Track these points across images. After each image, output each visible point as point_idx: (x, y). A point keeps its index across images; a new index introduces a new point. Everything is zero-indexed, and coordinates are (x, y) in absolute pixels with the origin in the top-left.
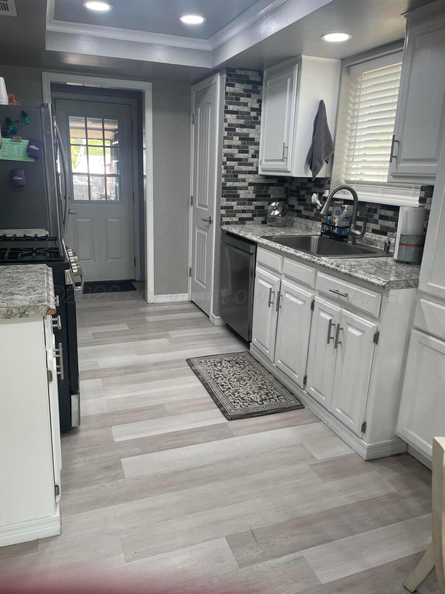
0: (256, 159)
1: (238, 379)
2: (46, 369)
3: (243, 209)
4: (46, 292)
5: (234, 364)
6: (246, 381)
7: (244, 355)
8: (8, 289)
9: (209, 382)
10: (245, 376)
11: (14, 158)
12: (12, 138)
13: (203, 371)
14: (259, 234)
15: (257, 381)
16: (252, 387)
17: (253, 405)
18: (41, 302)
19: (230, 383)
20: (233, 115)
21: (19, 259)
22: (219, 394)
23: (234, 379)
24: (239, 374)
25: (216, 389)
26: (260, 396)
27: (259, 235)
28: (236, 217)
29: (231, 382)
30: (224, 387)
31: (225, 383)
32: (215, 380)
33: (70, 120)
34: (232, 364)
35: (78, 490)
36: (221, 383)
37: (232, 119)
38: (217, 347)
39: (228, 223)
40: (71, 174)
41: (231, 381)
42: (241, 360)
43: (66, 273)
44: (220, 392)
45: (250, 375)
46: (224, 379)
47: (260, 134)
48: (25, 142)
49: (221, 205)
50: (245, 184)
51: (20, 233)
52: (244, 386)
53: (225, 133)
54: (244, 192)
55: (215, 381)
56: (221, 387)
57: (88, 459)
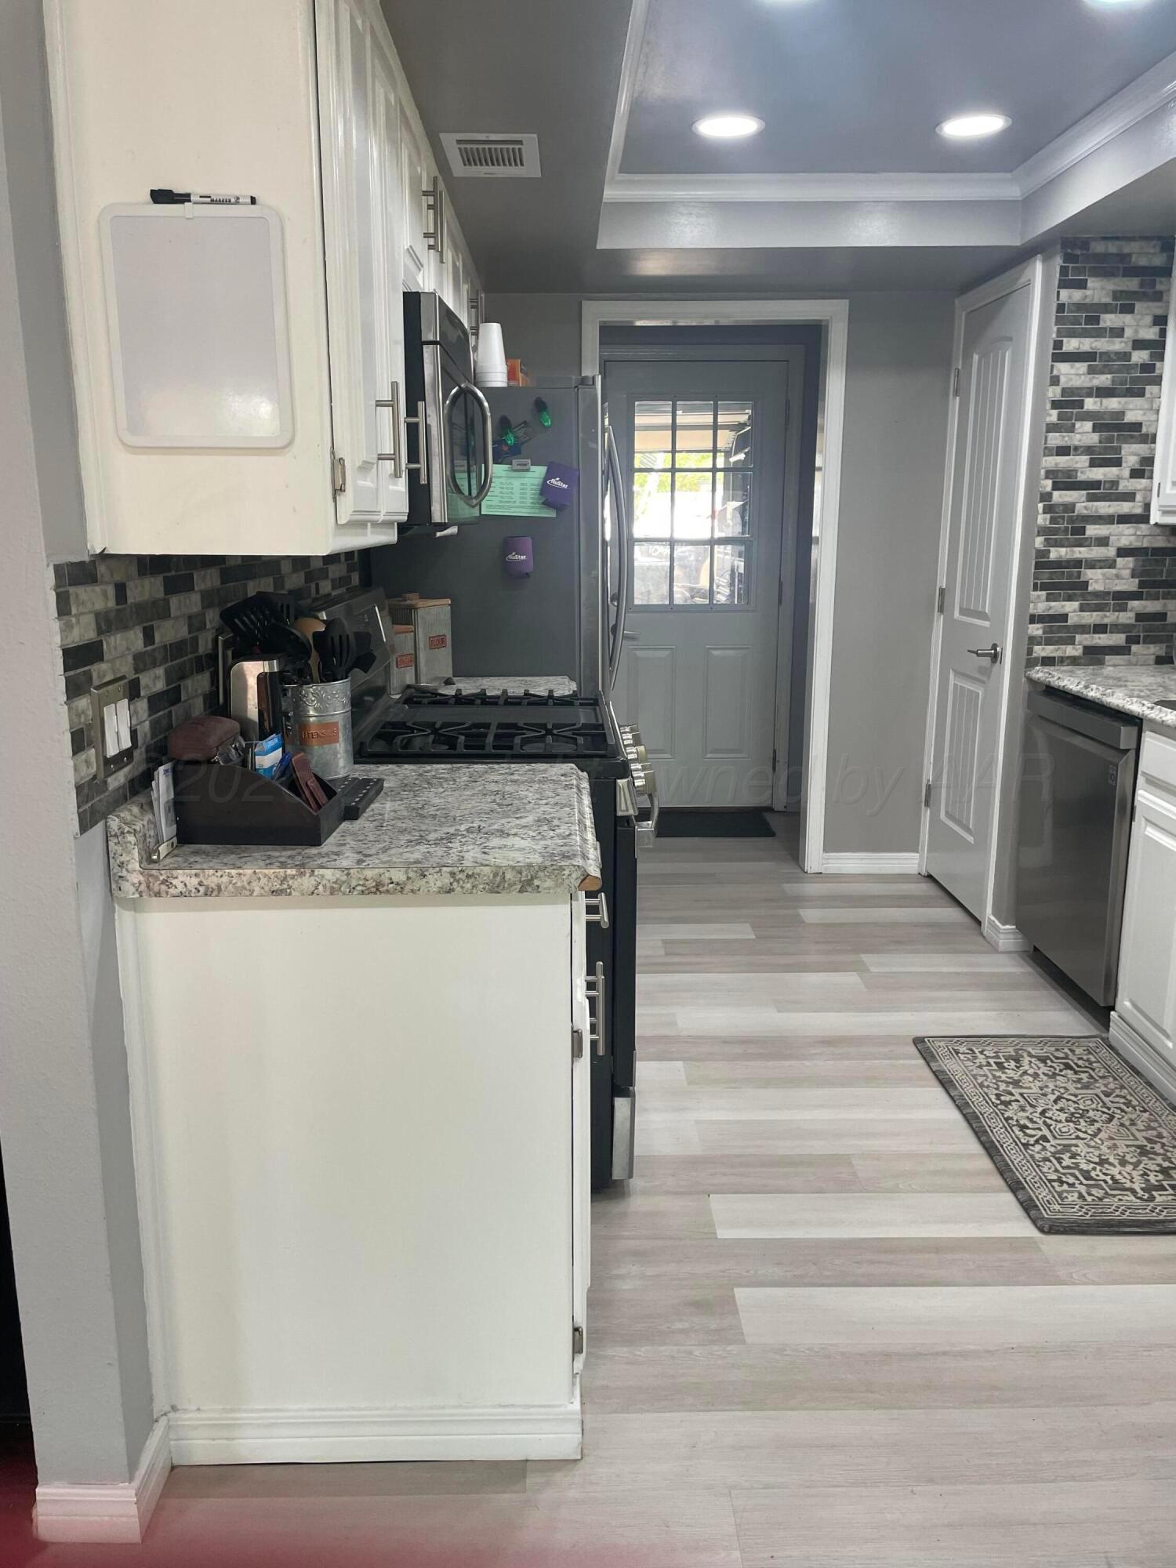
0: (1144, 482)
1: (1073, 1114)
2: (571, 1024)
3: (1098, 622)
4: (578, 832)
5: (1058, 1068)
6: (1095, 1124)
7: (1091, 1045)
8: (493, 821)
9: (980, 1113)
10: (1093, 1110)
11: (513, 510)
12: (511, 464)
13: (963, 1077)
14: (1148, 693)
15: (1133, 1129)
16: (1115, 1145)
17: (1120, 1200)
18: (568, 857)
19: (1045, 1122)
20: (1078, 365)
21: (517, 750)
22: (1011, 1149)
23: (1060, 1113)
24: (1073, 1098)
25: (1001, 1136)
26: (1142, 1175)
27: (1148, 696)
28: (1073, 644)
29: (1048, 1121)
30: (1028, 1131)
31: (1031, 1120)
32: (999, 1107)
33: (636, 409)
34: (1051, 1066)
35: (625, 1349)
36: (1017, 1121)
37: (1073, 374)
38: (1005, 1013)
39: (1048, 661)
40: (632, 541)
41: (1051, 1118)
42: (1079, 1059)
43: (620, 787)
44: (1017, 1145)
45: (1109, 1109)
46: (1030, 1110)
47: (1158, 411)
48: (539, 471)
49: (1032, 611)
50: (1106, 551)
51: (515, 686)
52: (1091, 1139)
53: (1051, 415)
54: (1104, 575)
55: (999, 1110)
56: (1017, 1133)
57: (650, 1271)
